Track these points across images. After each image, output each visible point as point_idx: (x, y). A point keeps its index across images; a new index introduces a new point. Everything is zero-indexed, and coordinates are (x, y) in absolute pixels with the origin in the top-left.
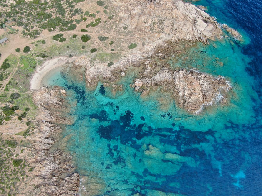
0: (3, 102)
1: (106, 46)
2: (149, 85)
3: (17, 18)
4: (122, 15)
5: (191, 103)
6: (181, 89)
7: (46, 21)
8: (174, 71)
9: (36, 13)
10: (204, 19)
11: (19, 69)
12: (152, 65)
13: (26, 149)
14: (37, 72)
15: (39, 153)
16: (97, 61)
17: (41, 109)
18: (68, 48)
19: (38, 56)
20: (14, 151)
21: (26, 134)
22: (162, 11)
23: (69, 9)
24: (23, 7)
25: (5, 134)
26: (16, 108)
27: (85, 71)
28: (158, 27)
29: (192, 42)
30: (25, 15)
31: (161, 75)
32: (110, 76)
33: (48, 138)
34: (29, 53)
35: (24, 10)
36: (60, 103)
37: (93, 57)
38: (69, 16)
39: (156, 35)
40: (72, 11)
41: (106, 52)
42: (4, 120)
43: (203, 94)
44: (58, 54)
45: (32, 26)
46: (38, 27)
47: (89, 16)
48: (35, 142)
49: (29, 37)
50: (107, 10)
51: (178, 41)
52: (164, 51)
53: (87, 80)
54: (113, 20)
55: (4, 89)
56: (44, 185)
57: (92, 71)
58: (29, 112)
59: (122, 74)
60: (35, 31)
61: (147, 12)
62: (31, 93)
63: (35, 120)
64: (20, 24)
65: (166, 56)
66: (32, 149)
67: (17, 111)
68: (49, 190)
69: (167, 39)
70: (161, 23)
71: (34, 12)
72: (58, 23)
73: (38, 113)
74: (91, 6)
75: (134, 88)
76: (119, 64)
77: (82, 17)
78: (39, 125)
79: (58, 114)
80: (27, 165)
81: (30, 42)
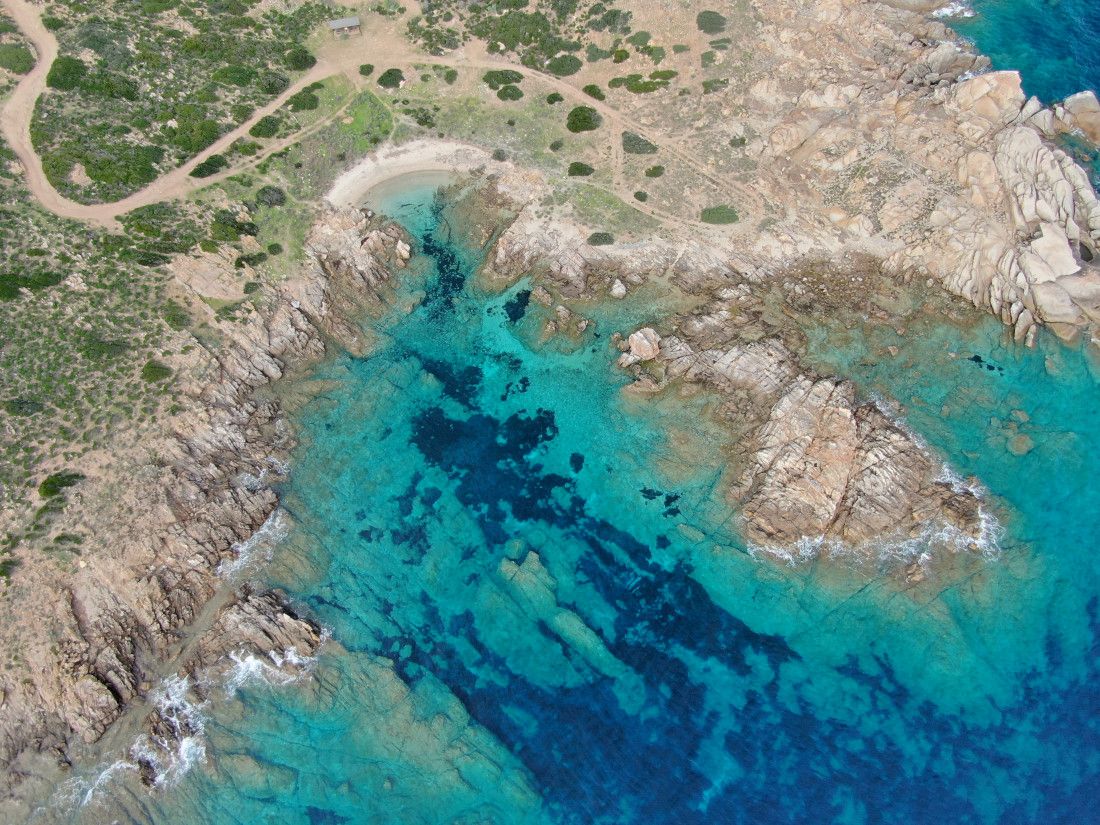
0: (230, 197)
1: (630, 174)
2: (676, 370)
4: (761, 91)
5: (773, 508)
6: (777, 441)
7: (501, 13)
8: (806, 371)
10: (1090, 242)
11: (333, 126)
12: (738, 309)
13: (196, 353)
14: (374, 159)
15: (224, 381)
16: (568, 207)
17: (311, 267)
18: (510, 128)
19: (407, 112)
20: (169, 339)
21: (227, 312)
22: (924, 139)
23: (594, 2)
25: (178, 281)
26: (251, 229)
27: (508, 223)
28: (864, 191)
29: (963, 304)
31: (743, 360)
32: (571, 274)
33: (273, 356)
34: (390, 91)
36: (372, 279)
37: (563, 189)
38: (578, 24)
39: (837, 216)
40: (596, 13)
41: (616, 193)
42: (198, 245)
43: (849, 503)
44: (465, 134)
45: (449, 13)
46: (464, 22)
47: (642, 52)
48: (234, 345)
49: (421, 42)
50: (720, 56)
51: (907, 277)
52: (822, 287)
53: (496, 253)
54: (714, 97)
55: (258, 162)
56: (179, 469)
57: (527, 234)
58: (274, 259)
59: (615, 286)
60: (449, 31)
61: (864, 119)
62: (317, 211)
63: (274, 287)
65: (817, 305)
66: (215, 360)
67: (247, 240)
68: (180, 488)
69: (870, 251)
70: (891, 179)
72: (531, 35)
73: (296, 275)
74: (671, 19)
75: (620, 352)
76: (630, 253)
77: (616, 46)
78: (273, 308)
79: (345, 305)
80: (171, 393)
81: (415, 59)
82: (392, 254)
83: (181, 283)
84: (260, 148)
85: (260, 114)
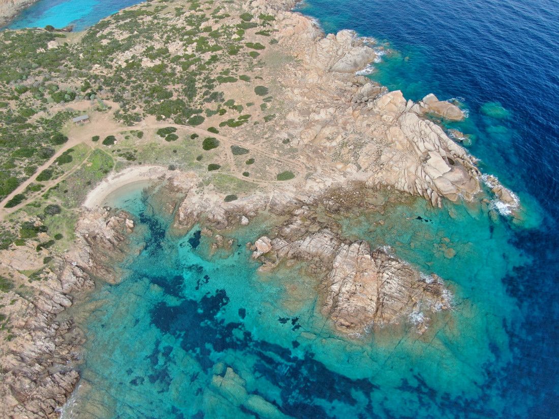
0: (29, 214)
1: (238, 165)
2: (282, 254)
3: (117, 89)
4: (291, 117)
5: (346, 312)
6: (339, 278)
7: (160, 102)
8: (344, 241)
9: (149, 87)
10: (451, 156)
11: (81, 169)
13: (19, 303)
14: (107, 181)
15: (38, 315)
16: (211, 186)
17: (80, 242)
18: (175, 154)
19: (120, 155)
21: (35, 276)
22: (369, 125)
23: (204, 90)
24: (135, 73)
26: (44, 229)
27: (182, 199)
28: (349, 153)
29: (406, 195)
30: (131, 86)
31: (313, 242)
32: (219, 218)
33: (65, 294)
34: (110, 147)
35: (133, 79)
36: (115, 242)
37: (207, 178)
38: (199, 101)
39: (340, 166)
40: (207, 95)
41: (233, 175)
42: (14, 243)
43: (381, 301)
44: (153, 160)
45: (134, 106)
46: (142, 108)
47: (232, 109)
48: (41, 293)
49: (122, 121)
50: (269, 105)
51: (378, 187)
52: (341, 199)
53: (179, 215)
54: (270, 123)
55: (43, 194)
56: (17, 372)
57: (193, 203)
58: (58, 242)
59: (242, 220)
60: (135, 114)
61: (340, 121)
62: (80, 213)
63: (61, 257)
64: (118, 99)
65: (341, 209)
66: (31, 304)
67: (41, 235)
68: (18, 383)
69: (358, 179)
70: (359, 145)
71: (147, 85)
72: (177, 110)
73: (72, 248)
74: (242, 92)
75: (252, 251)
76: (246, 202)
77: (219, 108)
78: (61, 268)
79: (102, 259)
80: (7, 328)
81: (120, 129)
82: (124, 227)
83: (5, 266)
84: (43, 186)
85: (40, 170)
